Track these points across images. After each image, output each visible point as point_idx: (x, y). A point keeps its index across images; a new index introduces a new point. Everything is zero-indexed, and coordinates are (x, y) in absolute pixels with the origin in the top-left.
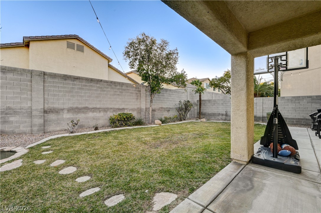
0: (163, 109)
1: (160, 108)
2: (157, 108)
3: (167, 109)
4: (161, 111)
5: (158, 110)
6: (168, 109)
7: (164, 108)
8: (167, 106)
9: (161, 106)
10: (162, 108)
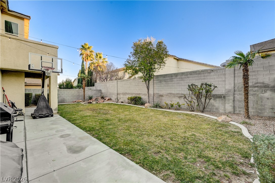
0: (172, 95)
1: (168, 94)
2: (164, 94)
3: (178, 95)
4: (169, 96)
5: (166, 96)
6: (180, 95)
7: (174, 94)
8: (178, 92)
9: (169, 92)
10: (170, 94)
